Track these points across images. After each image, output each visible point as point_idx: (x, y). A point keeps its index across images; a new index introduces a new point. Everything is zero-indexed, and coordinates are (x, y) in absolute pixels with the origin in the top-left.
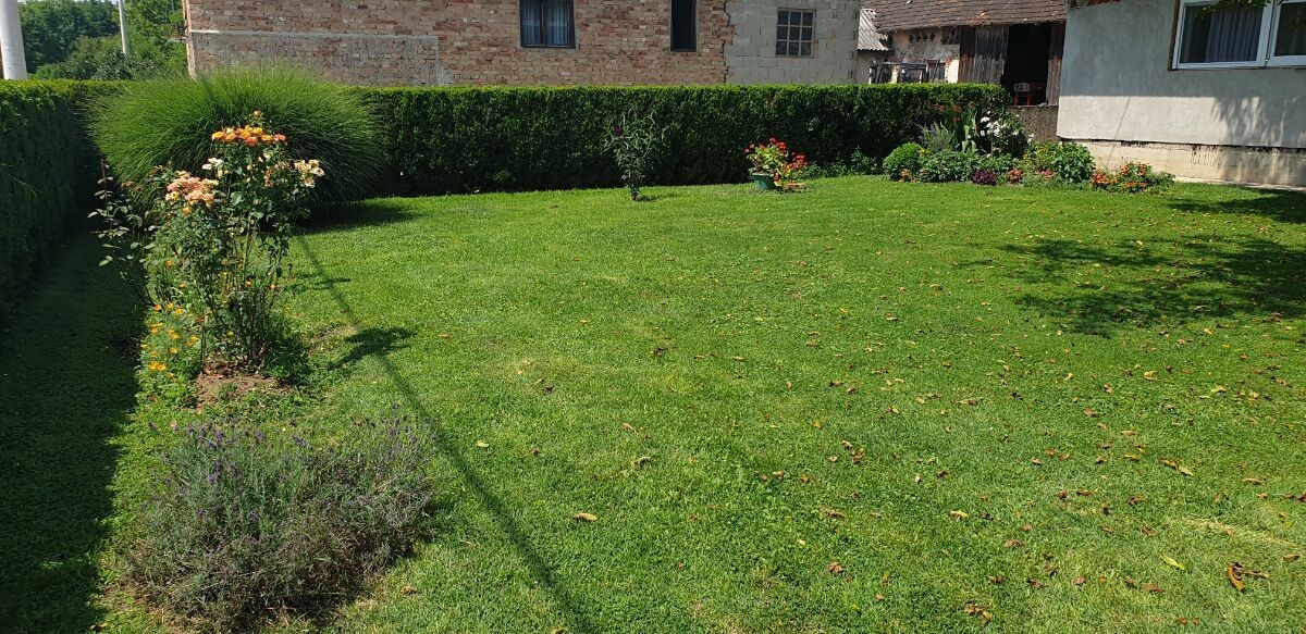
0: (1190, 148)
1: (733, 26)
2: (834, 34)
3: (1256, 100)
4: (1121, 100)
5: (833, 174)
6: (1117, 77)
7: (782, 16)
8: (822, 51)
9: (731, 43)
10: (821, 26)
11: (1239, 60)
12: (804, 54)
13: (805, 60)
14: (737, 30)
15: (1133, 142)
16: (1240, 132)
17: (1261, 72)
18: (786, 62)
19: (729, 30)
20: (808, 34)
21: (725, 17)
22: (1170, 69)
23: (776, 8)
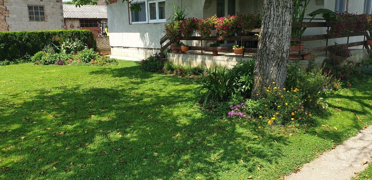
0: (137, 49)
1: (8, 11)
2: (53, 14)
3: (147, 34)
4: (121, 34)
5: (17, 63)
6: (119, 27)
7: (30, 8)
8: (49, 19)
9: (9, 17)
10: (48, 10)
11: (143, 21)
12: (42, 20)
13: (43, 23)
14: (10, 12)
15: (126, 47)
16: (146, 44)
17: (147, 25)
18: (34, 23)
19: (7, 12)
20: (43, 14)
21: (4, 7)
22: (130, 24)
23: (27, 5)
